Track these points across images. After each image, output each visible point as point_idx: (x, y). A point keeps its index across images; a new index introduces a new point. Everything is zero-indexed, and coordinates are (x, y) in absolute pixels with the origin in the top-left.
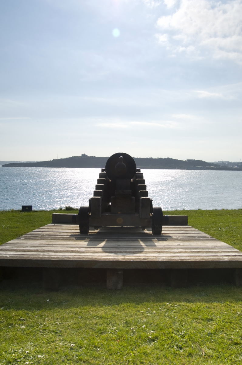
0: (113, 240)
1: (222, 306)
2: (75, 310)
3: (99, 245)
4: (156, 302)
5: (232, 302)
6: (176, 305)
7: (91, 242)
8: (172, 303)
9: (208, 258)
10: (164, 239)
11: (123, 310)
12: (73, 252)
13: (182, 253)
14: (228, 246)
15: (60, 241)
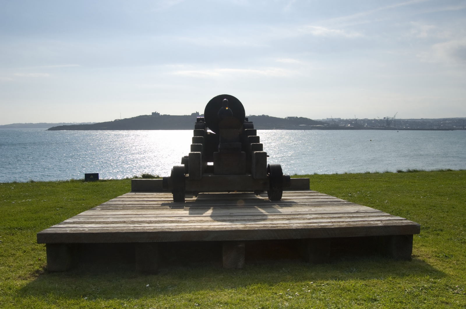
0: (221, 208)
1: (384, 283)
2: (188, 296)
3: (204, 213)
4: (296, 282)
5: (395, 278)
6: (323, 284)
7: (192, 211)
8: (317, 281)
9: (356, 223)
10: (287, 205)
11: (254, 293)
12: (172, 222)
13: (319, 219)
14: (375, 210)
15: (151, 210)
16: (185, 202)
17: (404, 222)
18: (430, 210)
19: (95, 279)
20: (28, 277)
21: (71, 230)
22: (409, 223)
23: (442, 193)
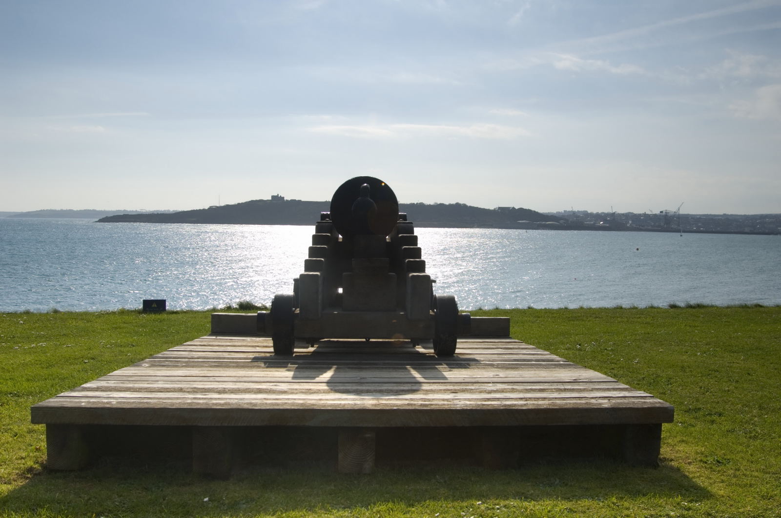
0: (349, 368)
1: (602, 508)
3: (318, 377)
4: (453, 501)
5: (622, 498)
6: (498, 507)
7: (299, 372)
8: (488, 501)
9: (565, 402)
10: (461, 364)
12: (260, 391)
13: (506, 392)
14: (605, 379)
15: (231, 369)
16: (294, 355)
17: (648, 401)
18: (708, 377)
19: (123, 486)
20: (13, 479)
21: (88, 402)
22: (656, 403)
23: (735, 346)
